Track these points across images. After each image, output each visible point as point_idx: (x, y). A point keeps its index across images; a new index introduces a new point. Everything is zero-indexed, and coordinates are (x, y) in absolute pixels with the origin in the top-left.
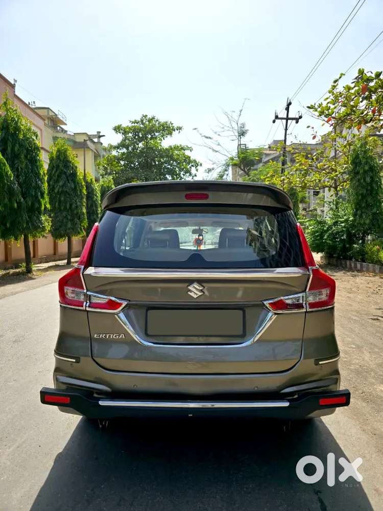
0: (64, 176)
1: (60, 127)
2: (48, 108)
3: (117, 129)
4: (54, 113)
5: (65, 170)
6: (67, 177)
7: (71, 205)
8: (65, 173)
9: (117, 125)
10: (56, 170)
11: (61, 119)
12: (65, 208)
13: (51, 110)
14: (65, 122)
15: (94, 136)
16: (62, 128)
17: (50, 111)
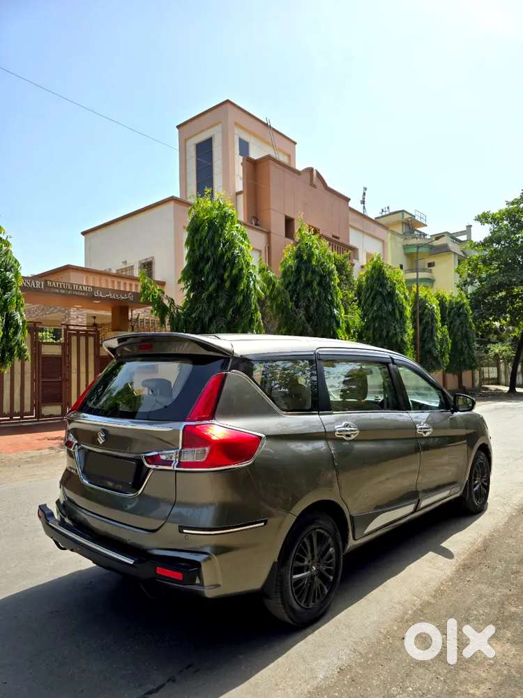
0: (379, 298)
1: (418, 231)
2: (403, 211)
3: (483, 218)
4: (410, 214)
5: (380, 290)
6: (384, 299)
7: (388, 333)
8: (381, 293)
9: (480, 213)
10: (371, 292)
11: (419, 220)
12: (381, 336)
13: (406, 212)
14: (424, 223)
15: (462, 233)
16: (420, 232)
17: (405, 214)
